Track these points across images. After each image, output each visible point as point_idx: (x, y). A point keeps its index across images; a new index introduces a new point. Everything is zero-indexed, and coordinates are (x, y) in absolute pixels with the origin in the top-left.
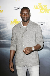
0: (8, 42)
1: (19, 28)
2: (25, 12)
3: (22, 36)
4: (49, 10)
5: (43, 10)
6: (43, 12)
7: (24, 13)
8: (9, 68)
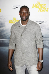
0: (7, 41)
1: (18, 27)
2: (24, 11)
3: (21, 36)
5: (42, 9)
6: (42, 11)
8: (8, 67)
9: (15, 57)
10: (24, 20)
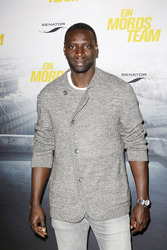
1: (62, 94)
2: (80, 41)
4: (159, 31)
5: (139, 33)
6: (140, 41)
7: (77, 45)
9: (53, 193)
10: (80, 69)
